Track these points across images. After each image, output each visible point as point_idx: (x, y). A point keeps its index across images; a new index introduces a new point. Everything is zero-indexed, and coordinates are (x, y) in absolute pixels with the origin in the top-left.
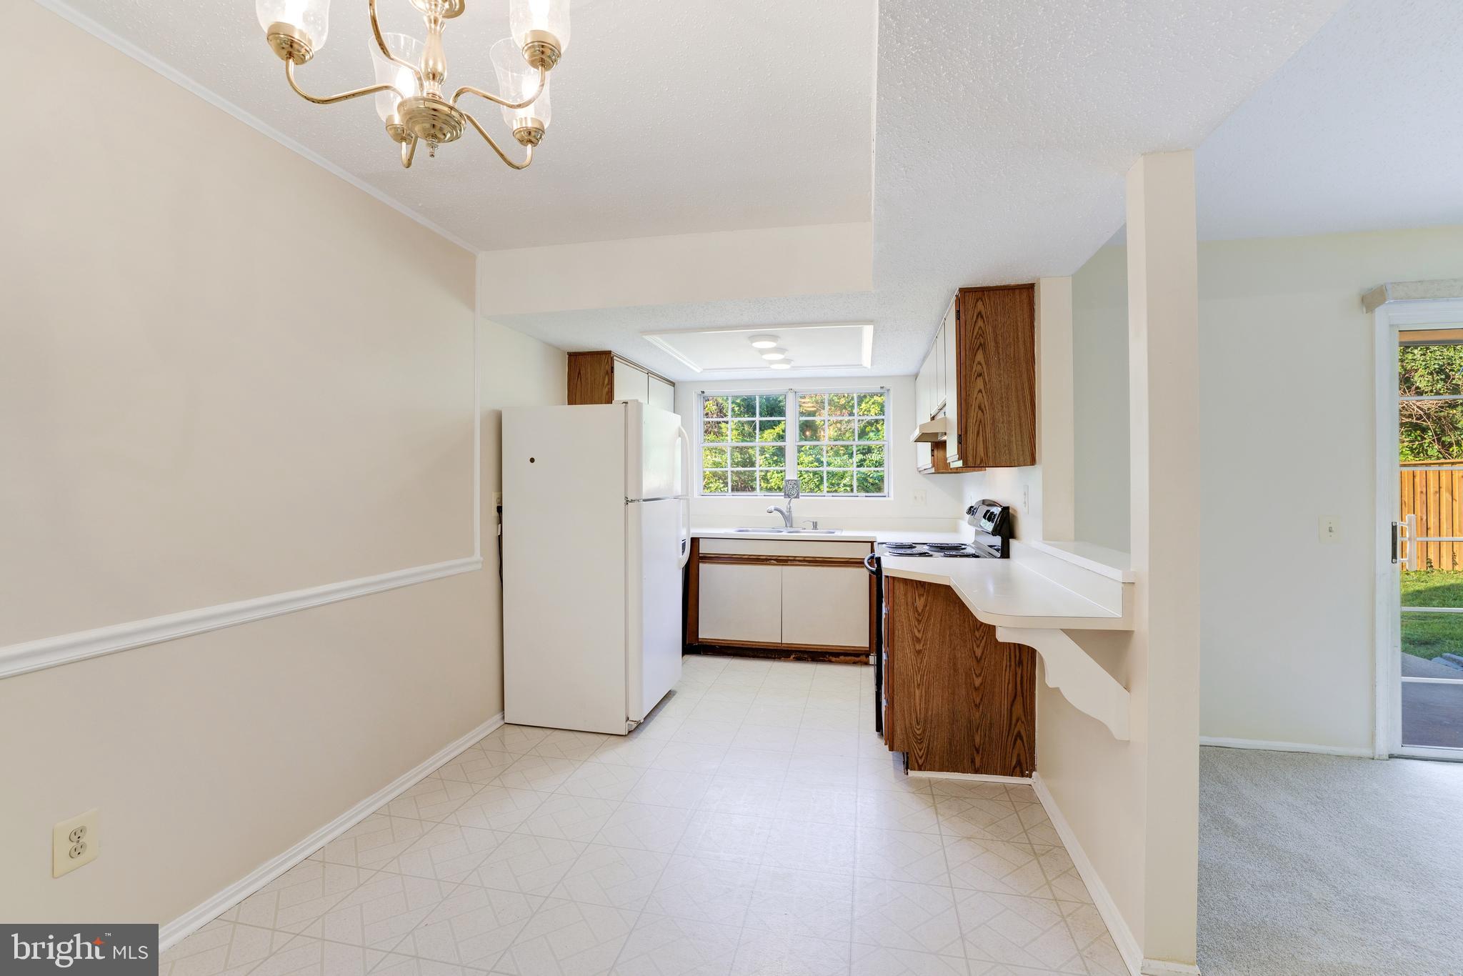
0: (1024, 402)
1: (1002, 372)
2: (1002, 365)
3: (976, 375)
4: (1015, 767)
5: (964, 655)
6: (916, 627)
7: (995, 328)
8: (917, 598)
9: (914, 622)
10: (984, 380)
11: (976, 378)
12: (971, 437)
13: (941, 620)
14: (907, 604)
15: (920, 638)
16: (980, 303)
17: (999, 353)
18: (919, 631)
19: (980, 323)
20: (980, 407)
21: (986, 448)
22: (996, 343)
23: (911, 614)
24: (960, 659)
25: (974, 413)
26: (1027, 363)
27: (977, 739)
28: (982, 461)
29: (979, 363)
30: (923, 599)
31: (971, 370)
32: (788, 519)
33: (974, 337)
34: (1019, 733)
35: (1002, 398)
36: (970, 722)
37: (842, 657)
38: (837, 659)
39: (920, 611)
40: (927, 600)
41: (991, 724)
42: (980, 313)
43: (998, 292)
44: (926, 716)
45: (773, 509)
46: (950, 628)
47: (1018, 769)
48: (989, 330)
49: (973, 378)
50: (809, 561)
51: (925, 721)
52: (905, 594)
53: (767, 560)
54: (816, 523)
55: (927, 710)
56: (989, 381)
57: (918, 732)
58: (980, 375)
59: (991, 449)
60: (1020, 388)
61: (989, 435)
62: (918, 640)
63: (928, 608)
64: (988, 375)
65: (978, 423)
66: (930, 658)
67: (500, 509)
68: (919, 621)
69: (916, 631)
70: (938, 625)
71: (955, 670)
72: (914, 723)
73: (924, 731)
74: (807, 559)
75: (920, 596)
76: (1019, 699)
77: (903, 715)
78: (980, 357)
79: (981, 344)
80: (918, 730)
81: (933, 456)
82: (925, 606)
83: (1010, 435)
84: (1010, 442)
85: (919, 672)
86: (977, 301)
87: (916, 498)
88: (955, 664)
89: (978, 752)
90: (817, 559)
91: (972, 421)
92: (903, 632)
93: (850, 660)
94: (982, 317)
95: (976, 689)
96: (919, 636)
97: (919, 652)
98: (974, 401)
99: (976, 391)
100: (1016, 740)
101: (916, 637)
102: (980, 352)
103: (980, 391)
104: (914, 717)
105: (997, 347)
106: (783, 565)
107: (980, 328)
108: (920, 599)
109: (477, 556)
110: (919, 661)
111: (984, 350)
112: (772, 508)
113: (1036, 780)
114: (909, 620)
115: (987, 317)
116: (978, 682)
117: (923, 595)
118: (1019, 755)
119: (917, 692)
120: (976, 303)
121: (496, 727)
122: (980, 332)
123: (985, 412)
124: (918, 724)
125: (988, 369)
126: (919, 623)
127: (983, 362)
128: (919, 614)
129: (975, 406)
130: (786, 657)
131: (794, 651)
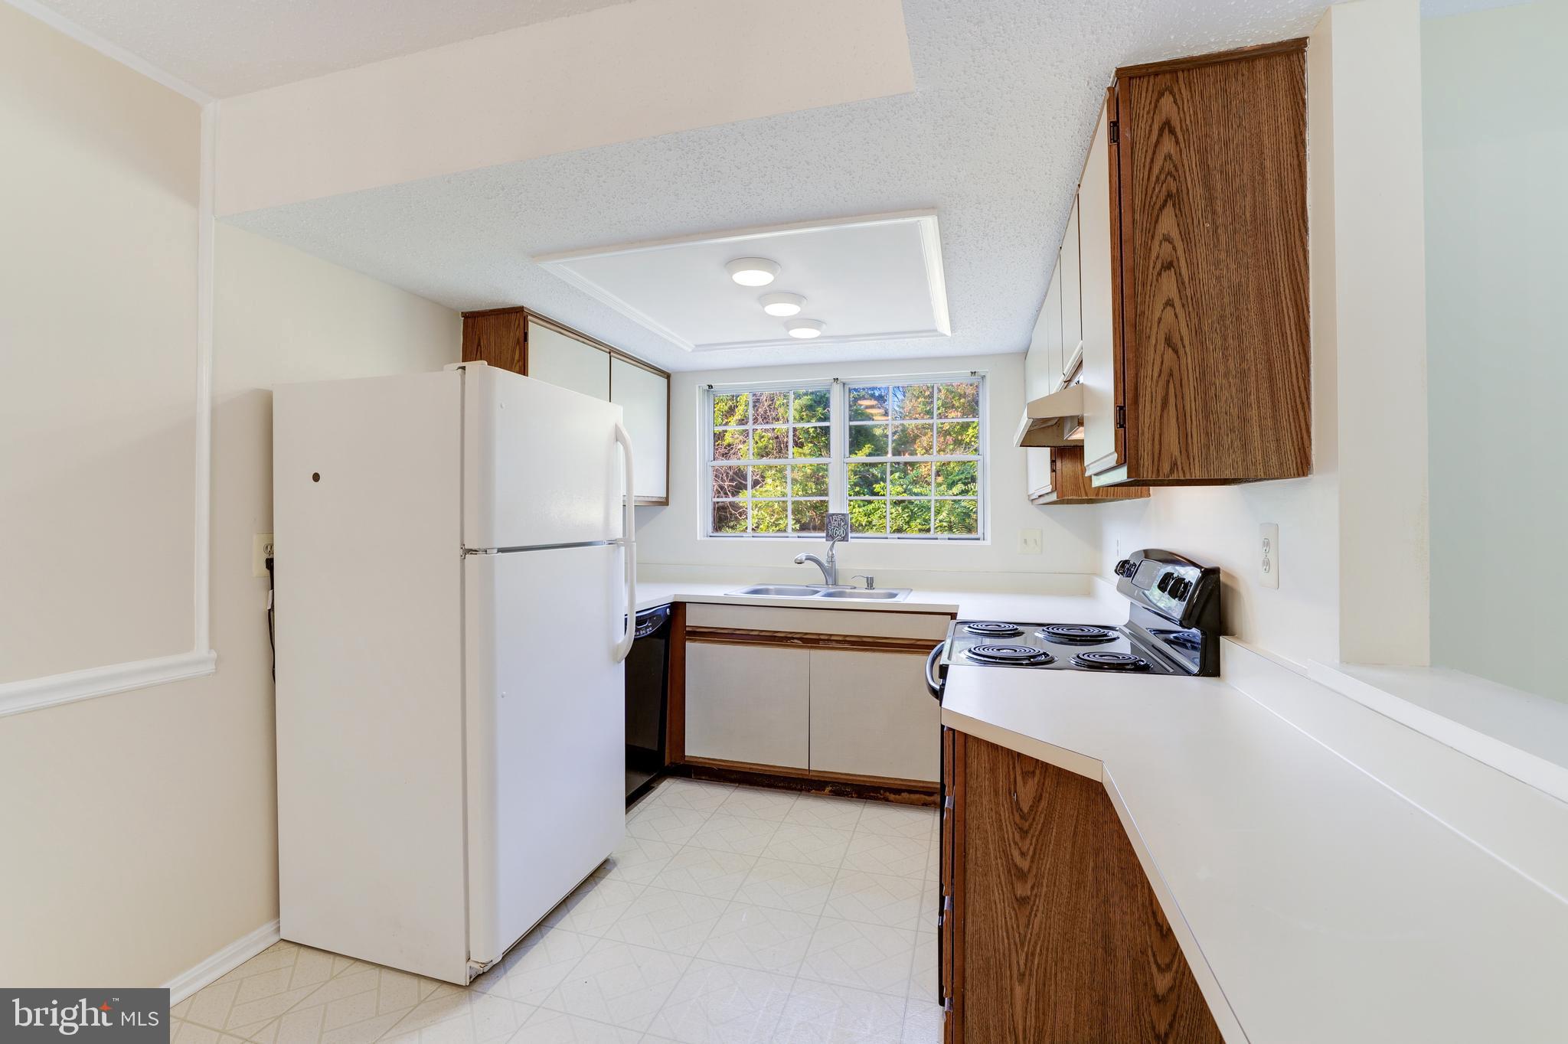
0: (1280, 325)
1: (1223, 256)
2: (1223, 238)
3: (1158, 266)
5: (1127, 918)
6: (1016, 843)
7: (1203, 153)
8: (1019, 779)
9: (1010, 832)
10: (1178, 275)
11: (1159, 274)
12: (1148, 412)
13: (1075, 834)
14: (996, 793)
15: (1026, 869)
16: (1167, 101)
17: (1214, 213)
18: (1023, 854)
19: (1168, 146)
20: (1168, 341)
21: (1185, 437)
22: (1208, 187)
23: (1005, 814)
24: (1119, 926)
25: (1155, 356)
26: (1287, 231)
28: (1174, 466)
29: (1167, 239)
31: (1147, 257)
32: (830, 573)
33: (1153, 178)
35: (1222, 317)
37: (905, 795)
39: (1026, 810)
40: (1041, 785)
42: (1167, 124)
43: (1210, 68)
45: (804, 558)
46: (1097, 852)
48: (1190, 160)
49: (1153, 273)
50: (852, 643)
52: (993, 770)
53: (787, 639)
54: (872, 579)
55: (1039, 1030)
56: (1192, 278)
58: (1169, 266)
59: (1198, 438)
60: (1268, 292)
61: (1192, 405)
62: (1022, 875)
63: (1043, 804)
64: (1190, 264)
65: (1164, 377)
66: (1048, 917)
67: (270, 564)
68: (1024, 833)
69: (1016, 853)
70: (1069, 845)
71: (1108, 952)
74: (848, 639)
78: (1168, 223)
79: (1169, 195)
81: (1053, 470)
82: (1038, 799)
83: (1244, 405)
84: (1244, 420)
85: (1022, 945)
86: (1161, 95)
87: (1025, 541)
88: (1106, 937)
90: (865, 639)
91: (1151, 371)
92: (986, 854)
93: (918, 799)
94: (1172, 132)
96: (1024, 864)
97: (1022, 901)
98: (1155, 330)
99: (1159, 306)
101: (1016, 865)
102: (1169, 211)
103: (1169, 303)
105: (1211, 200)
106: (812, 647)
107: (1168, 156)
108: (1025, 783)
109: (202, 648)
110: (1023, 921)
111: (1178, 206)
112: (802, 556)
114: (1000, 828)
115: (1186, 131)
117: (1033, 773)
119: (1019, 989)
120: (1157, 101)
121: (262, 947)
122: (1169, 166)
123: (1181, 351)
125: (1188, 251)
126: (1023, 838)
127: (1175, 234)
128: (1023, 817)
129: (1156, 337)
130: (819, 790)
131: (830, 782)
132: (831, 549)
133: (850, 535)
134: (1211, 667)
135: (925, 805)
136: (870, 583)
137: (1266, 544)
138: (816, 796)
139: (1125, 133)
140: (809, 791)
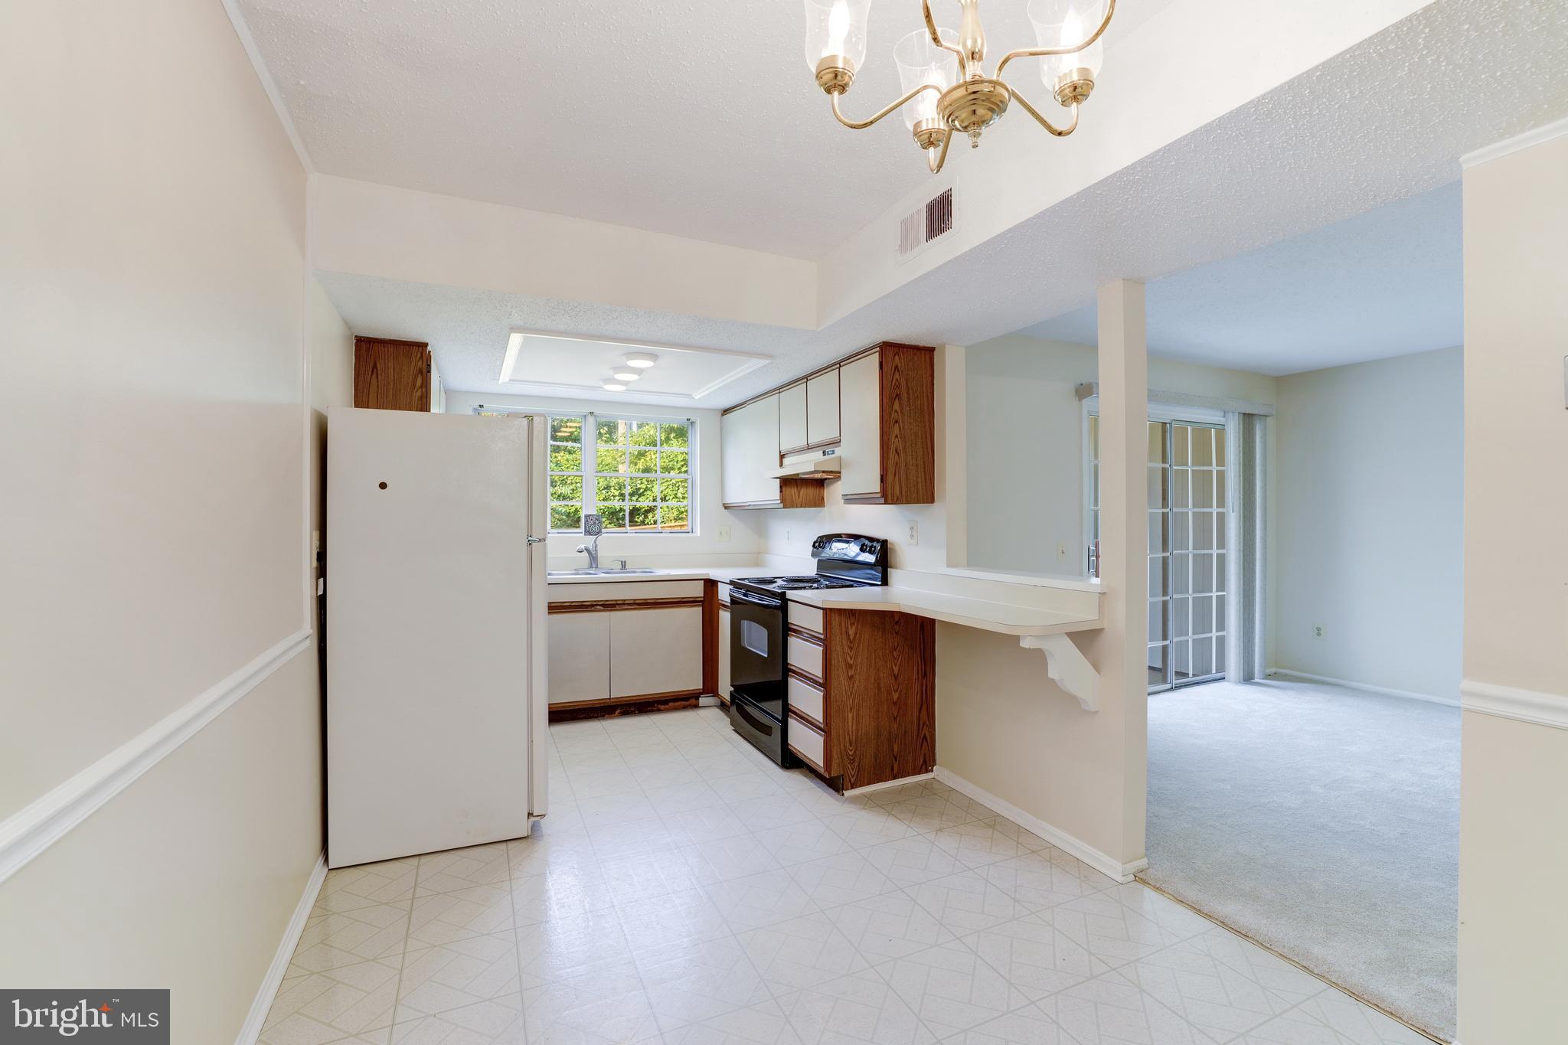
1: (912, 421)
2: (912, 415)
3: (894, 421)
4: (922, 766)
5: (885, 674)
6: (849, 653)
7: (907, 380)
8: (850, 627)
9: (847, 650)
10: (899, 426)
11: (894, 424)
12: (890, 477)
13: (868, 645)
14: (841, 634)
15: (852, 664)
16: (897, 357)
17: (910, 404)
18: (851, 658)
19: (897, 376)
20: (896, 450)
21: (901, 487)
22: (908, 394)
23: (845, 643)
24: (883, 678)
25: (892, 455)
26: (929, 416)
27: (896, 750)
28: (898, 499)
29: (896, 411)
30: (854, 628)
31: (890, 417)
32: (595, 559)
33: (892, 387)
34: (925, 735)
35: (912, 443)
36: (890, 733)
37: (671, 704)
38: (666, 706)
39: (852, 639)
40: (857, 629)
41: (905, 732)
42: (896, 367)
43: (909, 350)
44: (857, 737)
45: (583, 548)
46: (875, 651)
47: (924, 767)
48: (903, 383)
49: (892, 424)
50: (639, 604)
51: (856, 741)
52: (840, 625)
53: (592, 606)
55: (857, 730)
56: (903, 428)
57: (851, 753)
58: (896, 422)
59: (904, 489)
60: (924, 436)
61: (903, 476)
62: (850, 666)
63: (858, 636)
64: (903, 422)
65: (895, 464)
66: (860, 681)
67: (320, 557)
68: (851, 648)
69: (848, 657)
70: (866, 650)
71: (879, 689)
72: (848, 745)
73: (856, 750)
75: (853, 624)
76: (925, 706)
77: (839, 740)
78: (896, 406)
79: (897, 395)
80: (851, 751)
81: (781, 492)
82: (856, 634)
83: (917, 477)
84: (917, 482)
85: (851, 696)
86: (895, 355)
87: (720, 530)
88: (879, 684)
89: (896, 760)
90: (647, 601)
91: (891, 462)
92: (838, 661)
93: (680, 705)
94: (898, 370)
95: (895, 703)
96: (851, 662)
97: (851, 678)
98: (892, 445)
99: (894, 435)
100: (923, 741)
101: (849, 663)
102: (897, 400)
103: (897, 436)
104: (847, 739)
105: (909, 399)
106: (611, 610)
107: (897, 380)
108: (852, 627)
109: (307, 627)
110: (851, 684)
111: (900, 399)
112: (579, 546)
113: (938, 772)
114: (843, 649)
115: (902, 371)
116: (895, 696)
118: (925, 755)
119: (850, 716)
120: (894, 357)
122: (897, 383)
123: (900, 455)
124: (851, 745)
125: (902, 417)
126: (851, 651)
127: (899, 410)
128: (851, 642)
129: (893, 450)
130: (611, 714)
131: (621, 705)
132: (595, 542)
133: (603, 530)
134: (885, 582)
135: (685, 708)
136: (624, 565)
137: (912, 528)
138: (610, 718)
139: (885, 368)
140: (603, 716)
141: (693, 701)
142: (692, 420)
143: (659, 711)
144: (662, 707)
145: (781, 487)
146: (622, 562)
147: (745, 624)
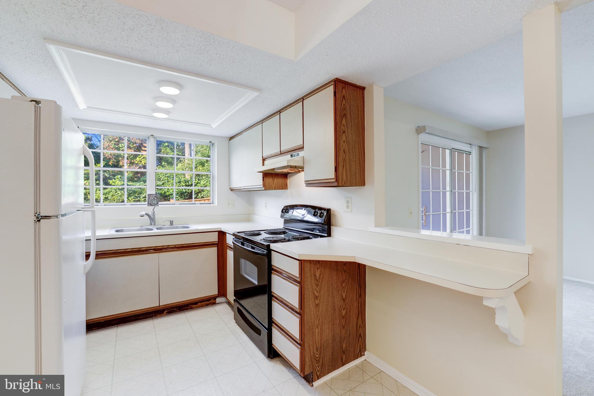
0: (361, 151)
1: (353, 132)
2: (353, 129)
3: (342, 132)
4: (358, 353)
5: (338, 300)
6: (316, 289)
7: (350, 106)
8: (316, 270)
9: (314, 286)
10: (346, 135)
11: (342, 134)
12: (340, 169)
13: (328, 282)
14: (311, 276)
15: (318, 296)
16: (344, 90)
17: (351, 121)
18: (317, 292)
19: (344, 102)
20: (344, 151)
21: (347, 175)
22: (351, 115)
23: (313, 282)
24: (336, 302)
25: (341, 154)
26: (362, 130)
27: (344, 346)
28: (345, 183)
29: (344, 125)
30: (319, 271)
31: (340, 129)
32: (152, 219)
33: (342, 109)
34: (360, 334)
35: (353, 147)
36: (341, 338)
37: (199, 304)
38: (196, 305)
39: (318, 279)
41: (349, 334)
42: (344, 96)
43: (351, 86)
44: (321, 344)
45: (144, 214)
46: (332, 285)
47: (359, 354)
48: (348, 107)
50: (178, 248)
51: (321, 347)
52: (311, 270)
53: (146, 250)
54: (172, 221)
55: (321, 339)
56: (348, 137)
57: (317, 356)
58: (344, 132)
59: (349, 176)
60: (359, 143)
61: (348, 168)
62: (317, 298)
63: (321, 276)
64: (347, 133)
65: (343, 160)
66: (323, 307)
68: (317, 285)
69: (316, 292)
70: (326, 285)
71: (334, 310)
72: (315, 351)
73: (320, 353)
74: (176, 246)
75: (318, 268)
76: (360, 315)
77: (310, 349)
78: (344, 122)
79: (344, 114)
80: (317, 354)
81: (263, 180)
82: (320, 275)
83: (356, 169)
84: (356, 172)
85: (317, 318)
86: (343, 89)
87: (229, 204)
88: (334, 306)
89: (344, 354)
91: (341, 158)
92: (309, 295)
93: (204, 304)
94: (345, 99)
95: (343, 317)
96: (317, 294)
97: (317, 305)
98: (342, 148)
99: (342, 142)
100: (359, 338)
101: (316, 296)
102: (344, 118)
103: (344, 142)
104: (315, 347)
105: (351, 118)
106: (159, 252)
107: (344, 104)
108: (317, 271)
110: (317, 310)
111: (346, 117)
113: (368, 356)
114: (312, 286)
115: (347, 99)
116: (344, 312)
117: (319, 268)
118: (360, 346)
119: (317, 331)
120: (342, 90)
122: (344, 107)
123: (346, 154)
124: (317, 351)
125: (347, 129)
126: (317, 287)
127: (345, 124)
128: (317, 281)
129: (342, 151)
130: (161, 314)
131: (166, 309)
132: (153, 210)
133: (159, 204)
135: (207, 305)
136: (171, 223)
137: (348, 202)
138: (160, 317)
139: (337, 95)
140: (156, 316)
141: (212, 301)
142: (213, 142)
143: (192, 308)
144: (194, 306)
145: (263, 178)
146: (170, 221)
147: (243, 261)
